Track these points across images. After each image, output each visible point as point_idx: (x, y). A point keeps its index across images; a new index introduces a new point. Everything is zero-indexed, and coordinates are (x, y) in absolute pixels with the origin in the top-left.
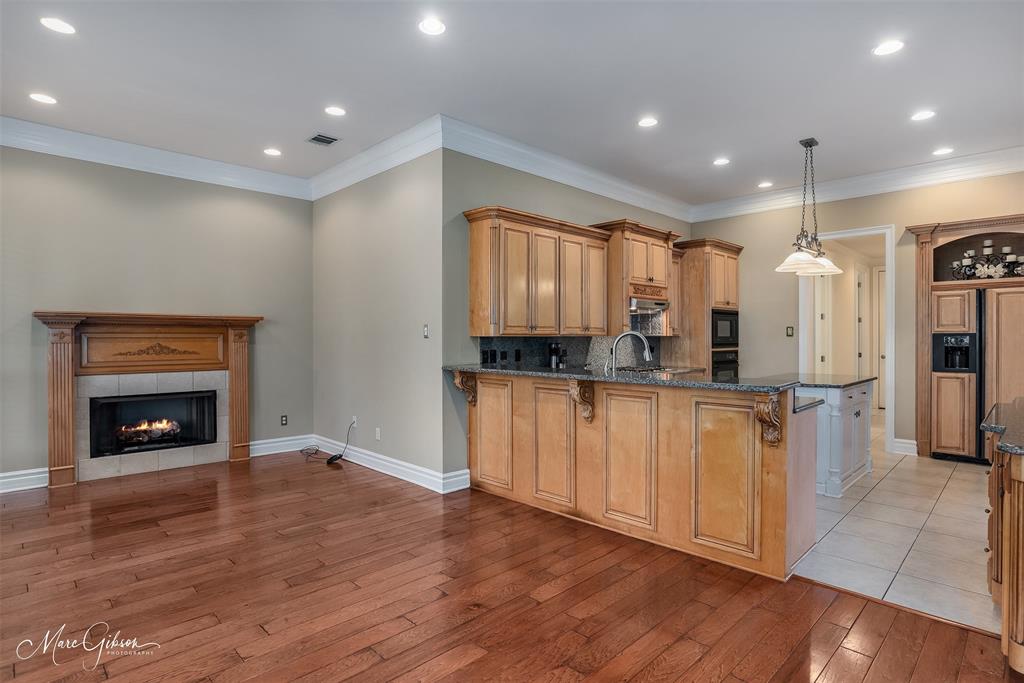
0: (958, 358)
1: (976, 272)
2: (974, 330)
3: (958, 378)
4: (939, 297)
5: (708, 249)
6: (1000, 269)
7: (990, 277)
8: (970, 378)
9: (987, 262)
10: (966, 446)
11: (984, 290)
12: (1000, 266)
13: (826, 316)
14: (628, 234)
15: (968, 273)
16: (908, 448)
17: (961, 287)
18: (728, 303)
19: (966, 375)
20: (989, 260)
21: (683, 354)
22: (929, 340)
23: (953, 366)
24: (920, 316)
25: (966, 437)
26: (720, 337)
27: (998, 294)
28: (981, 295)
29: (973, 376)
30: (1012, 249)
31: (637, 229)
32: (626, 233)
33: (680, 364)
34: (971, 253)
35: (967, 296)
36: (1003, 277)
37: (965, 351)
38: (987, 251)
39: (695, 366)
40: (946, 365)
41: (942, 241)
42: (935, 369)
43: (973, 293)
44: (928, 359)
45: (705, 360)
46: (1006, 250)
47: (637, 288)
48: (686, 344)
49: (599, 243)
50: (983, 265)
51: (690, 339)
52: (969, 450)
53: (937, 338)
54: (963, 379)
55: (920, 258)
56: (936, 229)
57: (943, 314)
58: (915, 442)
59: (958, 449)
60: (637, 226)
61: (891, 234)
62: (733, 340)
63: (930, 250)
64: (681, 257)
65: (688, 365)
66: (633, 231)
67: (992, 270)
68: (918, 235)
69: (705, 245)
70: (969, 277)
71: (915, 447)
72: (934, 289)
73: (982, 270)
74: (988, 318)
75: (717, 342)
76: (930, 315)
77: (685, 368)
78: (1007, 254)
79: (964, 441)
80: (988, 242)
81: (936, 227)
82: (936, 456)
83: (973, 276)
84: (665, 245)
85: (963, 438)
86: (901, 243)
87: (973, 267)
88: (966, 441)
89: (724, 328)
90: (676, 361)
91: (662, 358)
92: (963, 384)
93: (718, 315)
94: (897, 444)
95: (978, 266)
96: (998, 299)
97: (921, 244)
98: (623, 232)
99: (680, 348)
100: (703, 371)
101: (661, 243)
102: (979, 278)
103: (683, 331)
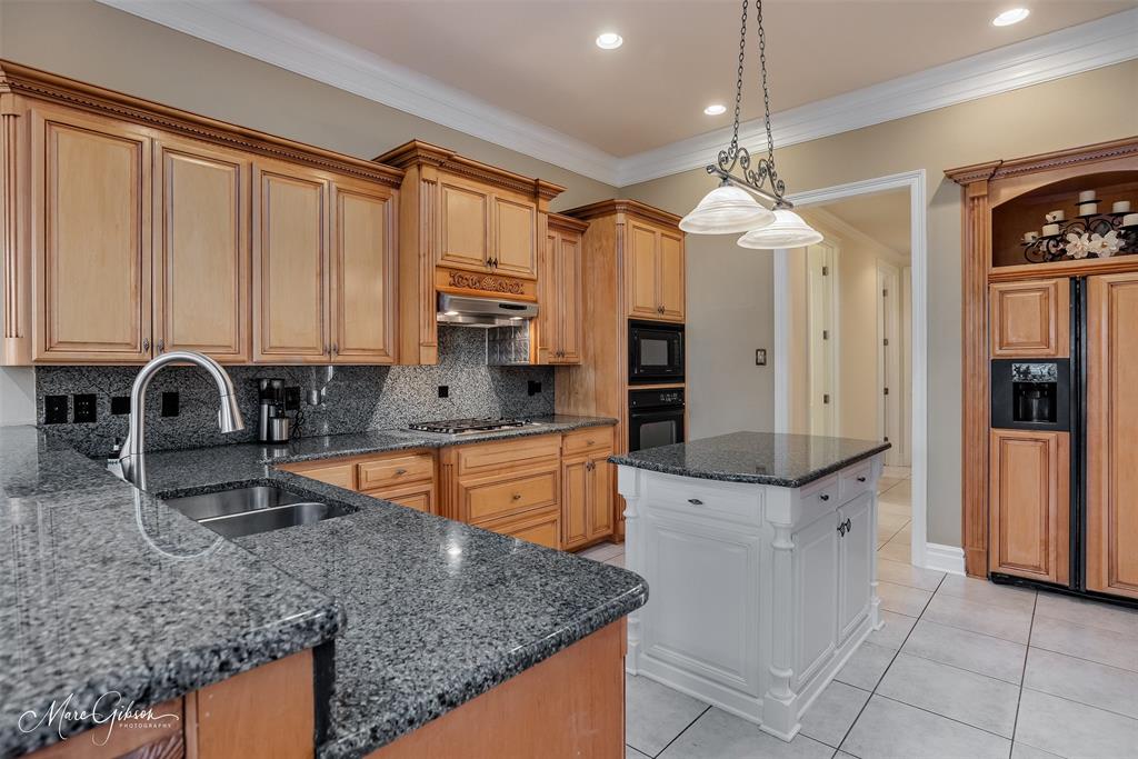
0: (1035, 403)
1: (1068, 247)
2: (1065, 352)
3: (1036, 440)
4: (1002, 293)
5: (620, 217)
6: (1112, 241)
7: (1092, 255)
8: (1060, 441)
9: (1087, 229)
10: (1052, 565)
11: (1085, 278)
12: (1112, 234)
13: (830, 334)
14: (429, 173)
15: (1053, 250)
16: (949, 560)
17: (1042, 276)
18: (662, 311)
19: (1050, 435)
20: (1090, 226)
21: (586, 395)
22: (986, 371)
23: (1028, 417)
24: (970, 328)
25: (1052, 548)
26: (644, 367)
27: (1112, 285)
28: (1079, 286)
29: (1065, 437)
30: (1131, 207)
31: (449, 163)
32: (424, 169)
33: (582, 411)
34: (1059, 215)
35: (1052, 290)
36: (1117, 254)
37: (1048, 391)
38: (1088, 210)
39: (603, 415)
40: (1016, 417)
41: (1007, 193)
42: (997, 422)
43: (1065, 284)
44: (983, 405)
45: (617, 403)
46: (1121, 206)
47: (458, 275)
48: (590, 378)
49: (378, 189)
50: (1080, 235)
51: (595, 369)
52: (1059, 573)
53: (1000, 367)
54: (1046, 442)
55: (970, 224)
56: (997, 172)
57: (1009, 324)
58: (962, 551)
59: (1037, 568)
60: (450, 157)
61: (920, 185)
62: (675, 369)
63: (986, 209)
64: (583, 233)
65: (593, 412)
66: (441, 166)
67: (1096, 243)
68: (965, 186)
69: (615, 212)
70: (1054, 258)
71: (963, 560)
72: (994, 279)
73: (1079, 243)
74: (1092, 330)
75: (637, 373)
76: (985, 327)
77: (589, 417)
78: (1123, 214)
79: (1047, 555)
80: (1087, 195)
81: (997, 168)
82: (997, 579)
83: (1062, 255)
84: (534, 205)
85: (1047, 548)
86: (936, 201)
87: (1060, 239)
88: (1052, 557)
89: (655, 352)
90: (576, 406)
91: (557, 402)
92: (1046, 453)
93: (640, 330)
94: (930, 553)
95: (1071, 237)
96: (1110, 293)
97: (971, 201)
98: (419, 166)
99: (582, 386)
100: (614, 423)
101: (524, 200)
102: (1072, 258)
103: (586, 357)
